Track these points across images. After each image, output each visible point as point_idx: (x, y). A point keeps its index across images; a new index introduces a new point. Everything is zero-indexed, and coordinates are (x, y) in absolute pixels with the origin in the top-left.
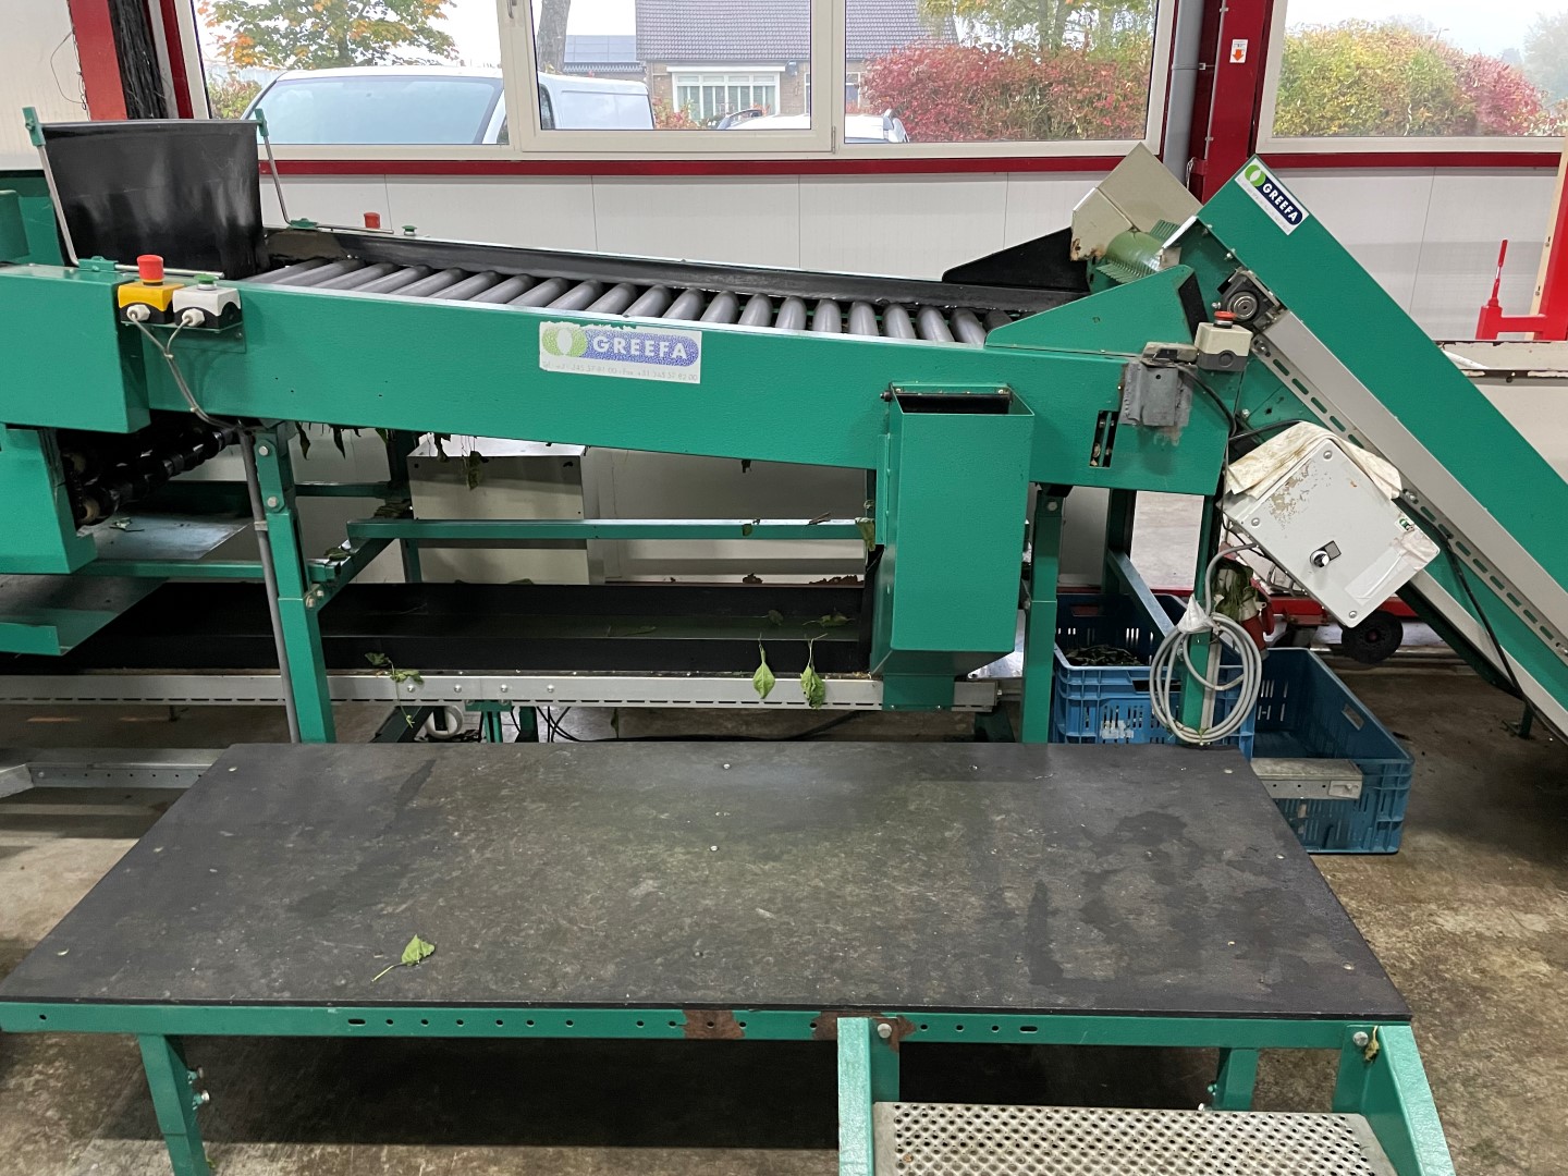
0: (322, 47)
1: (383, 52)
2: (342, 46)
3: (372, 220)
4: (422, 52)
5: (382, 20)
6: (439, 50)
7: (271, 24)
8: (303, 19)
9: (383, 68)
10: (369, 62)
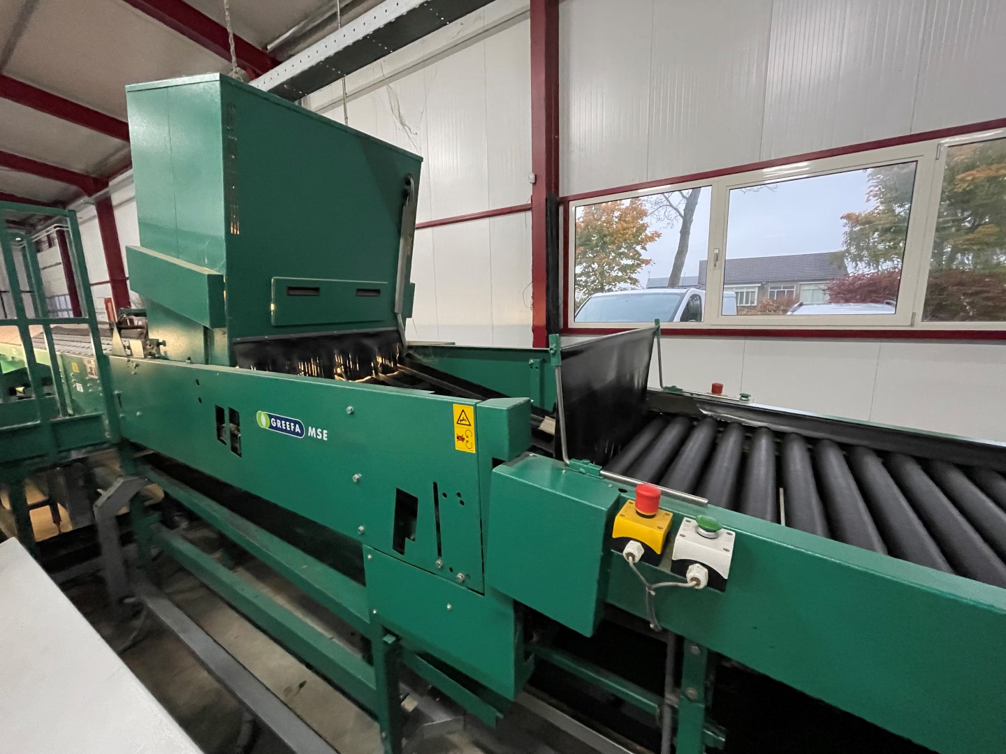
0: (595, 285)
1: (615, 285)
2: (602, 284)
3: (717, 389)
4: (628, 285)
5: (616, 276)
6: (634, 284)
7: (580, 279)
8: (591, 276)
9: (616, 293)
10: (610, 290)
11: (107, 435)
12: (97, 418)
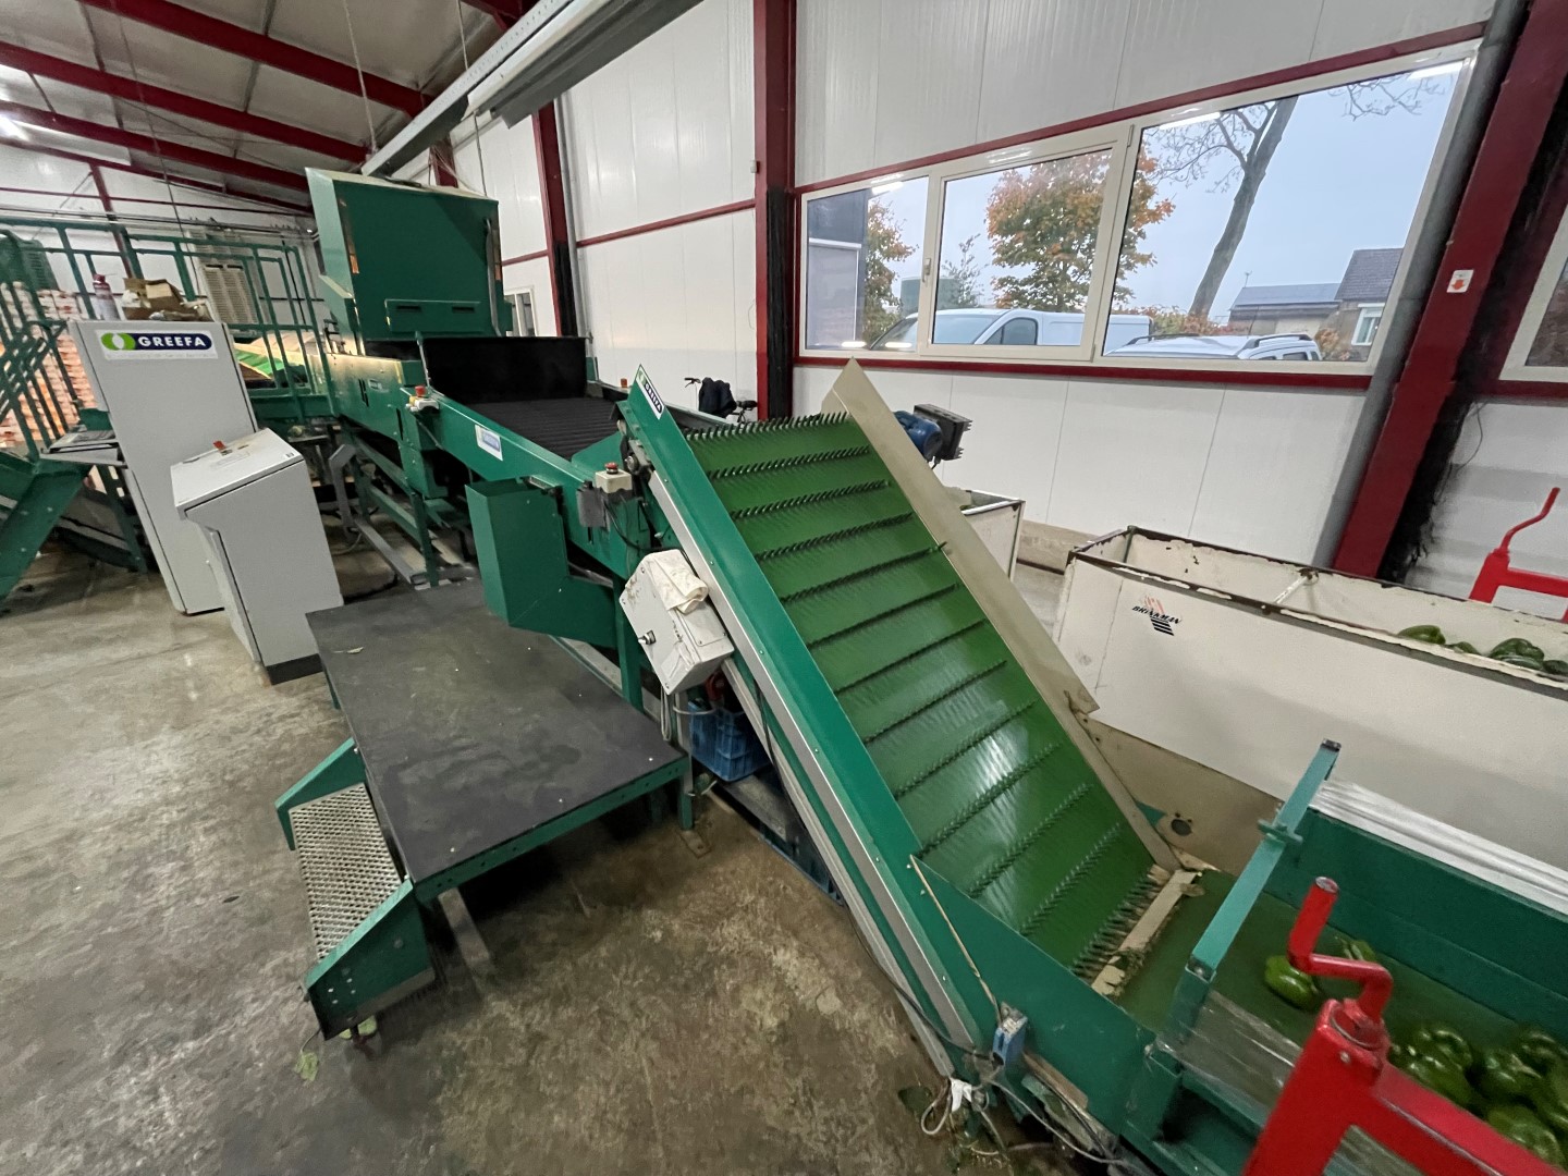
11: (332, 412)
12: (323, 398)
